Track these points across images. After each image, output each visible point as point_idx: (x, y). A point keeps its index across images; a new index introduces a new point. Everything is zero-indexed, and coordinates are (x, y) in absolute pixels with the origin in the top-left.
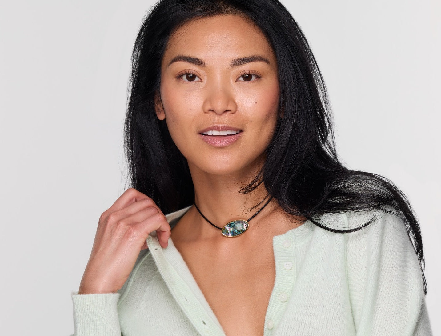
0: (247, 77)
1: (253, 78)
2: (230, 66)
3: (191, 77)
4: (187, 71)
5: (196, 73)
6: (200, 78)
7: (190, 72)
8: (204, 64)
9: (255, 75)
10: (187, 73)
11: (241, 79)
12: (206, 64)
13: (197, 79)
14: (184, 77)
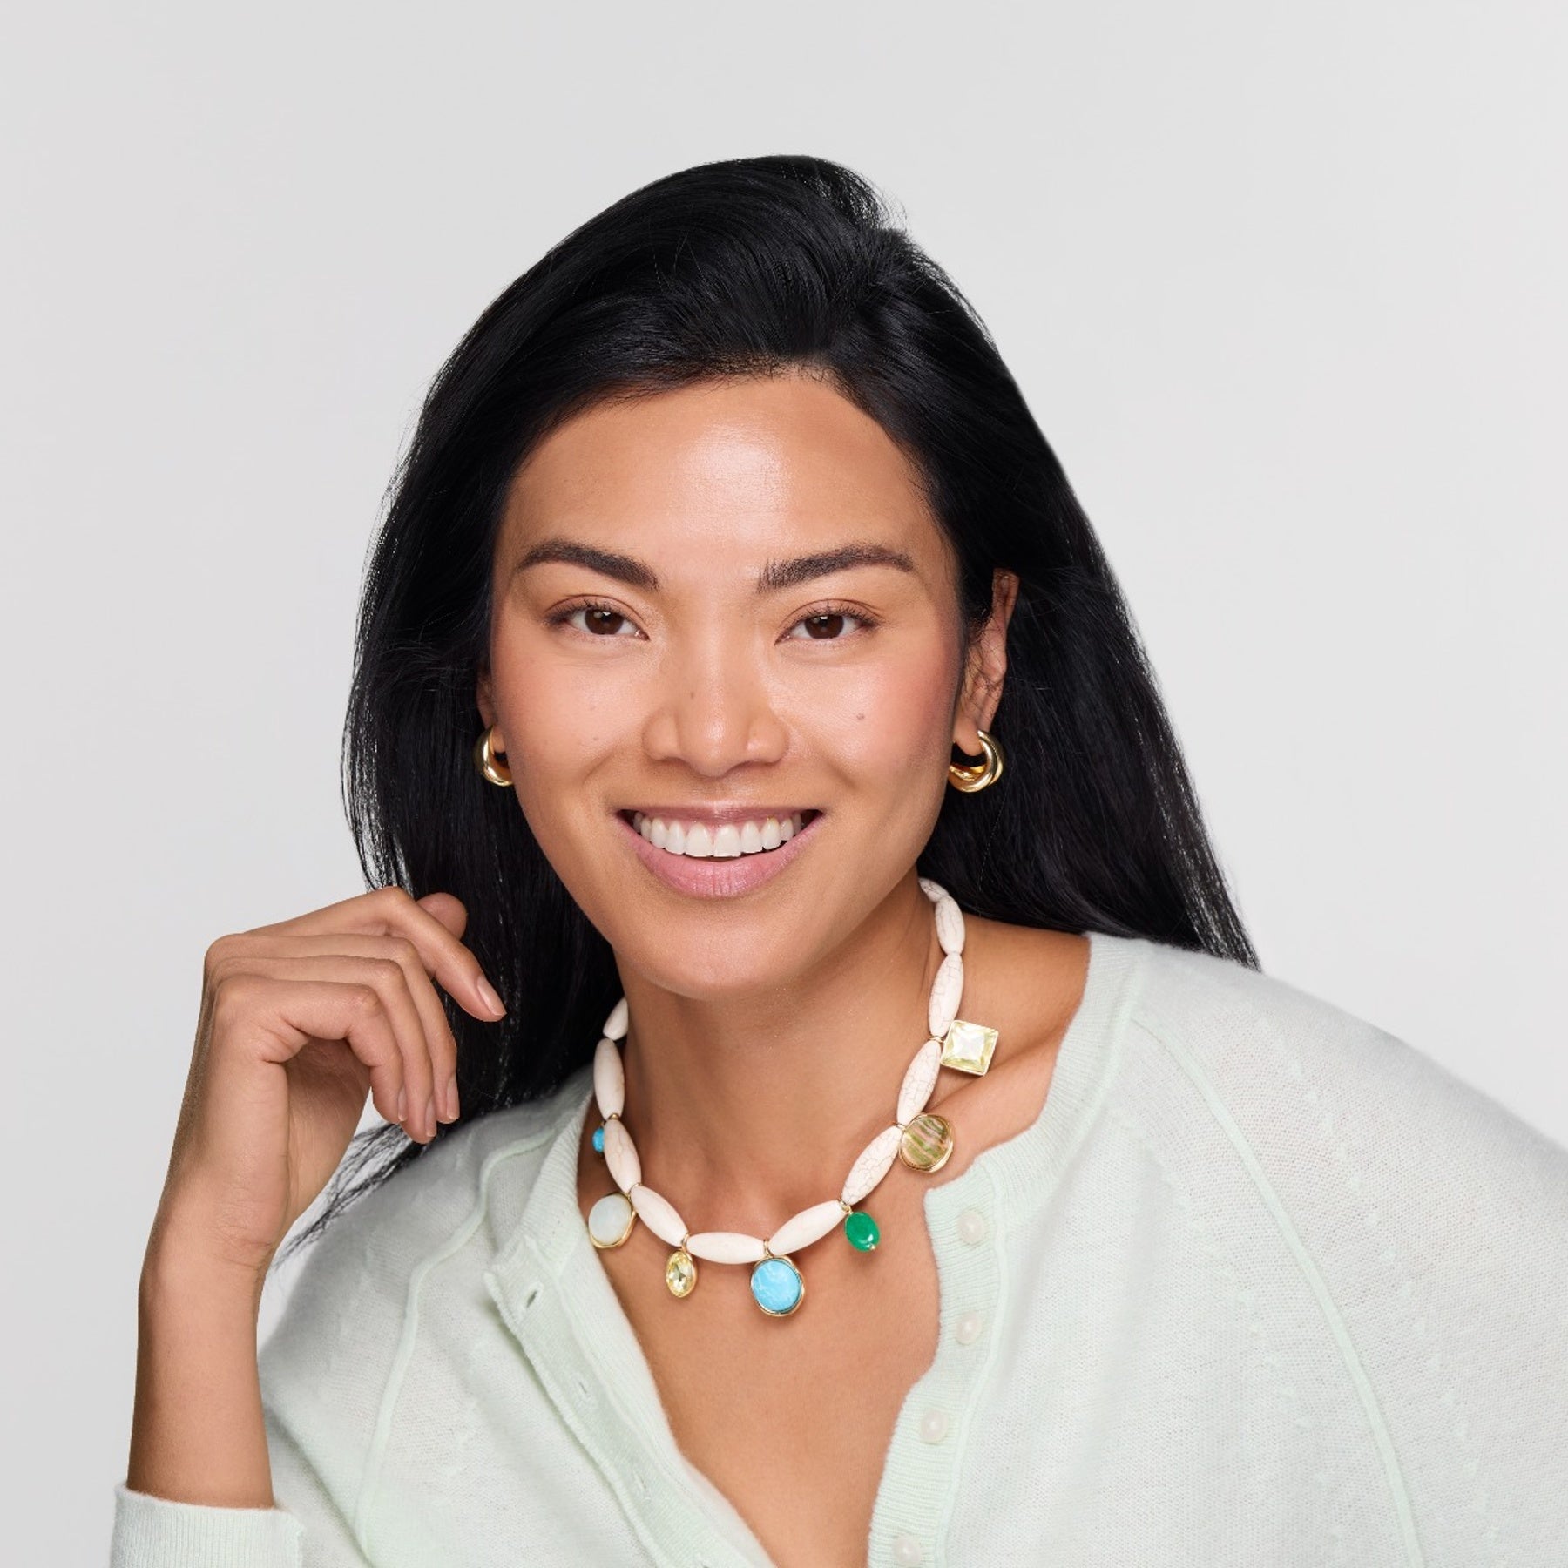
0: (824, 625)
1: (849, 626)
2: (755, 590)
3: (605, 621)
4: (592, 601)
5: (625, 611)
6: (637, 627)
7: (600, 602)
8: (655, 582)
9: (853, 616)
10: (589, 606)
11: (802, 631)
12: (661, 581)
13: (626, 628)
14: (580, 621)
